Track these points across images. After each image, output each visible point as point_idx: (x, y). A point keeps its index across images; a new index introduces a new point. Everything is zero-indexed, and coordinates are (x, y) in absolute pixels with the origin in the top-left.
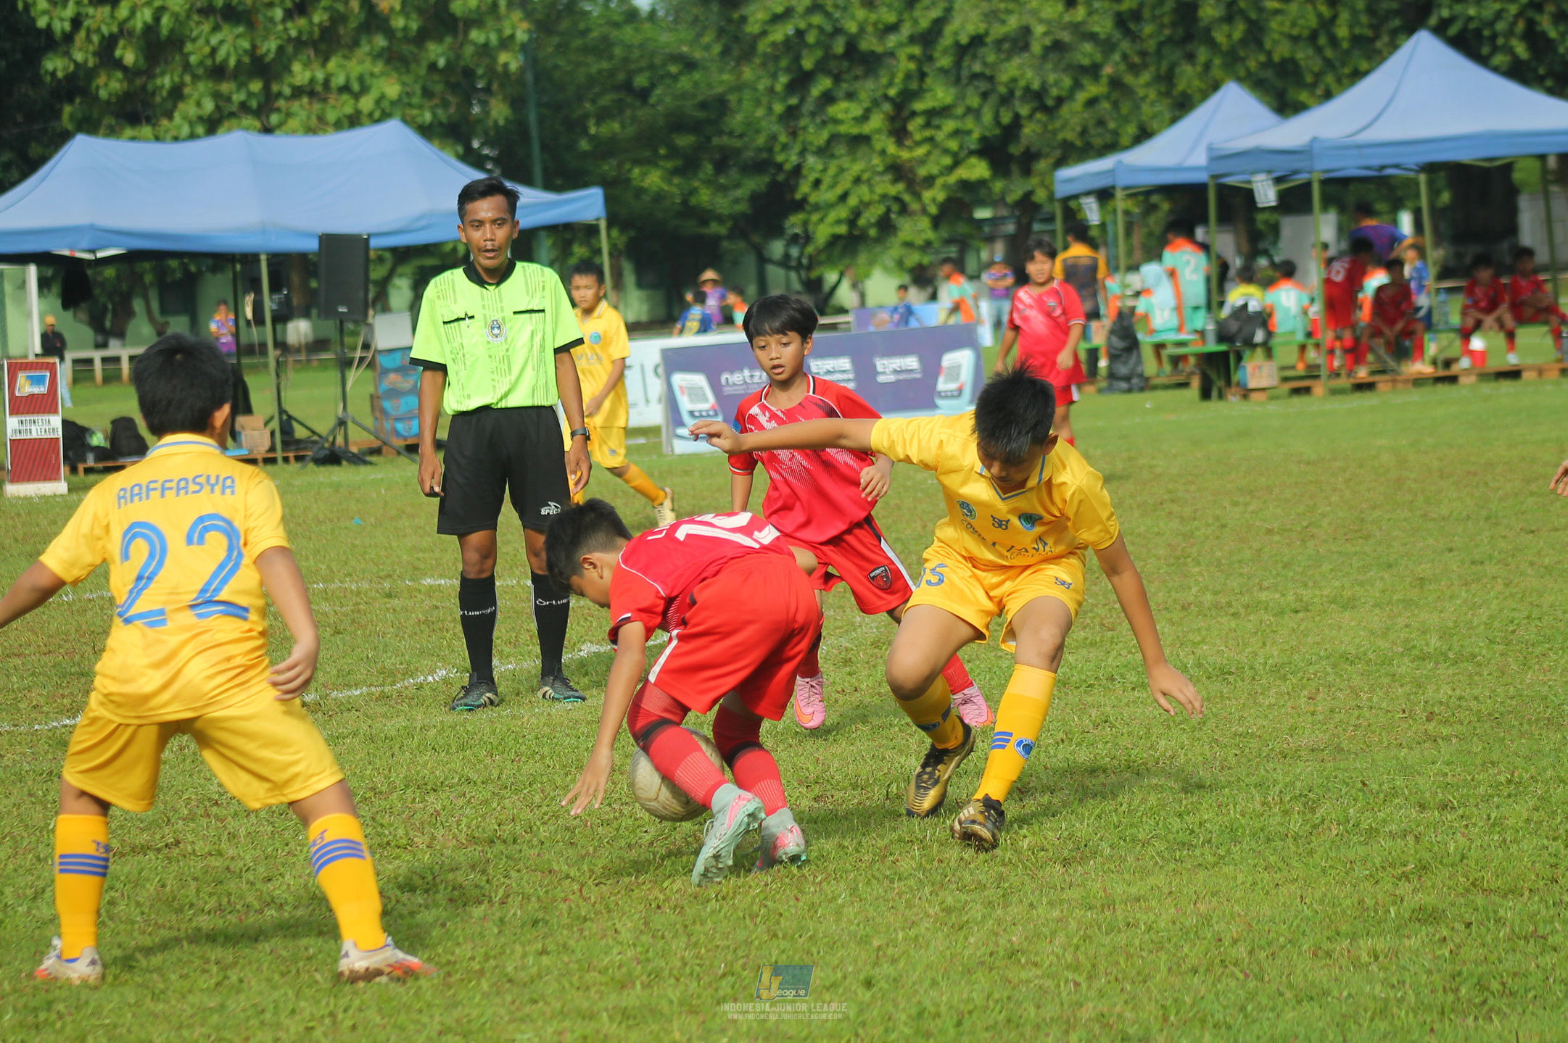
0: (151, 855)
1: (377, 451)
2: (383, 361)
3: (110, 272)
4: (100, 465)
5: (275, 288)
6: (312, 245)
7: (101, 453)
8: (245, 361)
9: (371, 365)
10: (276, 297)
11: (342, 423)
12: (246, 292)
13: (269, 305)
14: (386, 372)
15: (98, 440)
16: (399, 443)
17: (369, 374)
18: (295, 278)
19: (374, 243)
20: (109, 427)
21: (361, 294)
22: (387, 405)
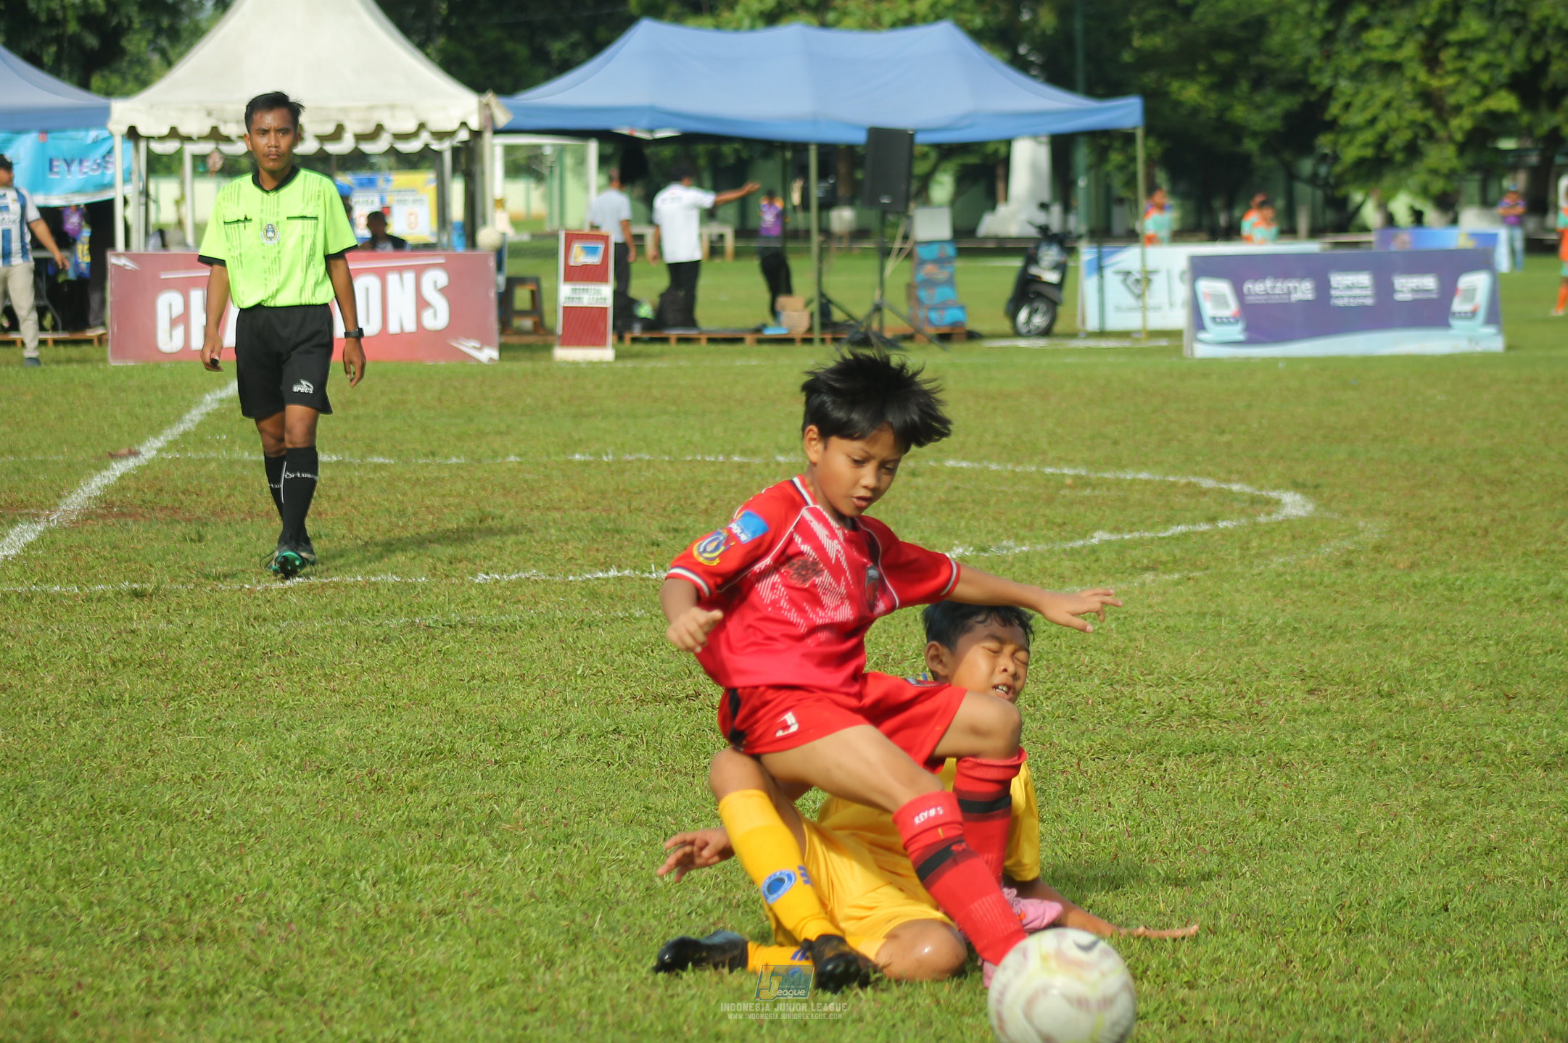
0: (672, 704)
1: (909, 338)
2: (922, 252)
3: (667, 152)
4: (647, 336)
5: (823, 175)
6: (860, 137)
7: (648, 325)
8: (791, 245)
9: (910, 255)
10: (824, 185)
11: (878, 309)
12: (794, 178)
13: (816, 192)
14: (923, 262)
15: (645, 311)
16: (931, 331)
17: (907, 264)
18: (842, 168)
19: (920, 138)
20: (656, 300)
21: (903, 187)
22: (923, 294)
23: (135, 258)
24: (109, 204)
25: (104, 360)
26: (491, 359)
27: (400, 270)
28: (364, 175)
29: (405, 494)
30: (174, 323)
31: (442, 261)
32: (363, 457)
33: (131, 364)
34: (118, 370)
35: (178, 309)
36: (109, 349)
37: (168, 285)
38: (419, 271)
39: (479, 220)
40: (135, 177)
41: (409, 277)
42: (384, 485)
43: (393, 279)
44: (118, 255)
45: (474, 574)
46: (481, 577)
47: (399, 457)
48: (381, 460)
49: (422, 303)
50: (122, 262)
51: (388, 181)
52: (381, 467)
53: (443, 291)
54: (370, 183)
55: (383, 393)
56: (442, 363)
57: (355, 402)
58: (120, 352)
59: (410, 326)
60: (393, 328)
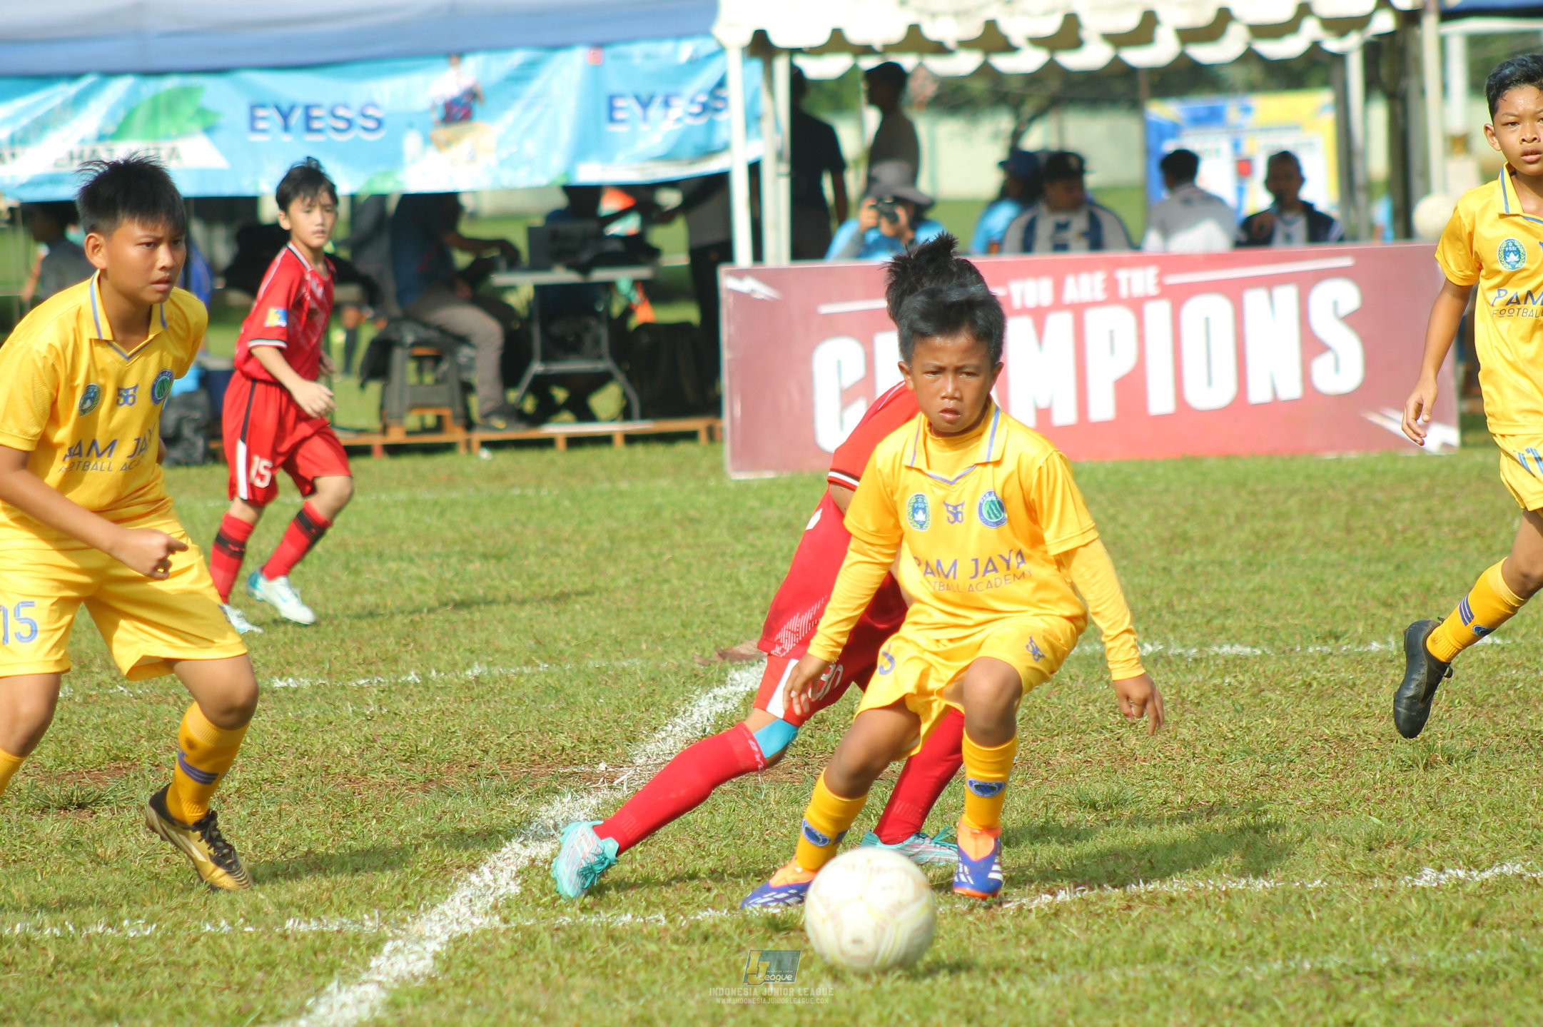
23: (770, 278)
24: (720, 182)
25: (717, 469)
26: (1446, 445)
27: (1270, 283)
28: (1200, 102)
29: (1281, 716)
30: (847, 397)
31: (1346, 262)
32: (1203, 645)
33: (769, 475)
34: (744, 488)
35: (855, 371)
36: (727, 448)
37: (834, 327)
38: (1306, 283)
39: (1416, 183)
40: (767, 125)
41: (1287, 295)
42: (1243, 699)
43: (1254, 299)
44: (740, 274)
45: (1415, 869)
46: (1428, 876)
47: (1271, 642)
48: (1238, 649)
49: (1312, 346)
50: (748, 285)
51: (1247, 110)
52: (1239, 663)
53: (1351, 320)
54: (1213, 118)
55: (1240, 518)
56: (1352, 455)
57: (1186, 539)
58: (749, 454)
59: (1291, 390)
60: (1258, 394)
